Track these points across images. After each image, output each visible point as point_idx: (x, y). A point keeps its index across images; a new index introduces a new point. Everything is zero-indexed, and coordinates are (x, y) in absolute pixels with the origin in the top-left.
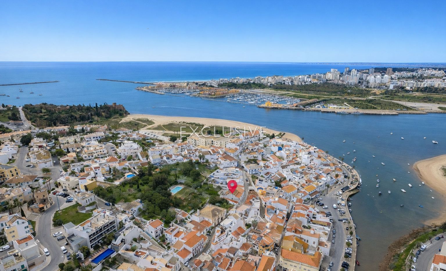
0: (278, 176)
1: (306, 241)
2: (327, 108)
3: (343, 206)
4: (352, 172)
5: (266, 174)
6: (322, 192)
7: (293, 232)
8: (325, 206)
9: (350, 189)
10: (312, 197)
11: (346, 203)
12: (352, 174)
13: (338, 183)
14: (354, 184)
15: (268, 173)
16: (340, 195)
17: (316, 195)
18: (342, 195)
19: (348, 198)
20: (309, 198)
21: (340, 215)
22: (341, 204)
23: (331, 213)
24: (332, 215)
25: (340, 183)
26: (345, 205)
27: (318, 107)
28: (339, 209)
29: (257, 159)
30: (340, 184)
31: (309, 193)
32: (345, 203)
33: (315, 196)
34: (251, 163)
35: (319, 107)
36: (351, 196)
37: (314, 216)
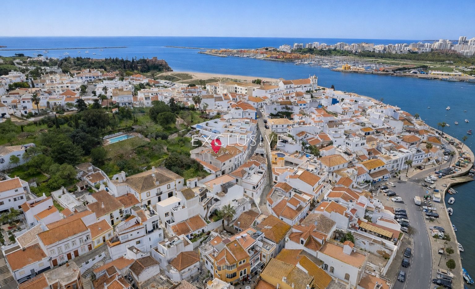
0: (319, 139)
1: (329, 269)
2: (427, 74)
3: (435, 201)
4: (460, 148)
5: (299, 135)
6: (396, 173)
7: (302, 242)
8: (397, 198)
9: (454, 175)
10: (375, 179)
11: (444, 197)
12: (459, 150)
13: (431, 162)
14: (462, 166)
15: (302, 133)
16: (433, 182)
17: (384, 177)
18: (436, 182)
19: (449, 188)
20: (368, 180)
21: (427, 219)
22: (431, 198)
23: (408, 213)
24: (408, 216)
25: (435, 163)
26: (442, 200)
27: (413, 72)
28: (426, 208)
29: (293, 112)
30: (433, 164)
31: (370, 171)
32: (442, 196)
33: (381, 177)
34: (282, 117)
35: (415, 73)
36: (453, 186)
37: (367, 214)
